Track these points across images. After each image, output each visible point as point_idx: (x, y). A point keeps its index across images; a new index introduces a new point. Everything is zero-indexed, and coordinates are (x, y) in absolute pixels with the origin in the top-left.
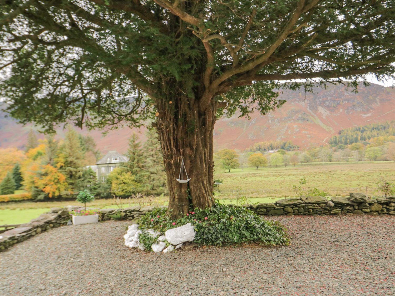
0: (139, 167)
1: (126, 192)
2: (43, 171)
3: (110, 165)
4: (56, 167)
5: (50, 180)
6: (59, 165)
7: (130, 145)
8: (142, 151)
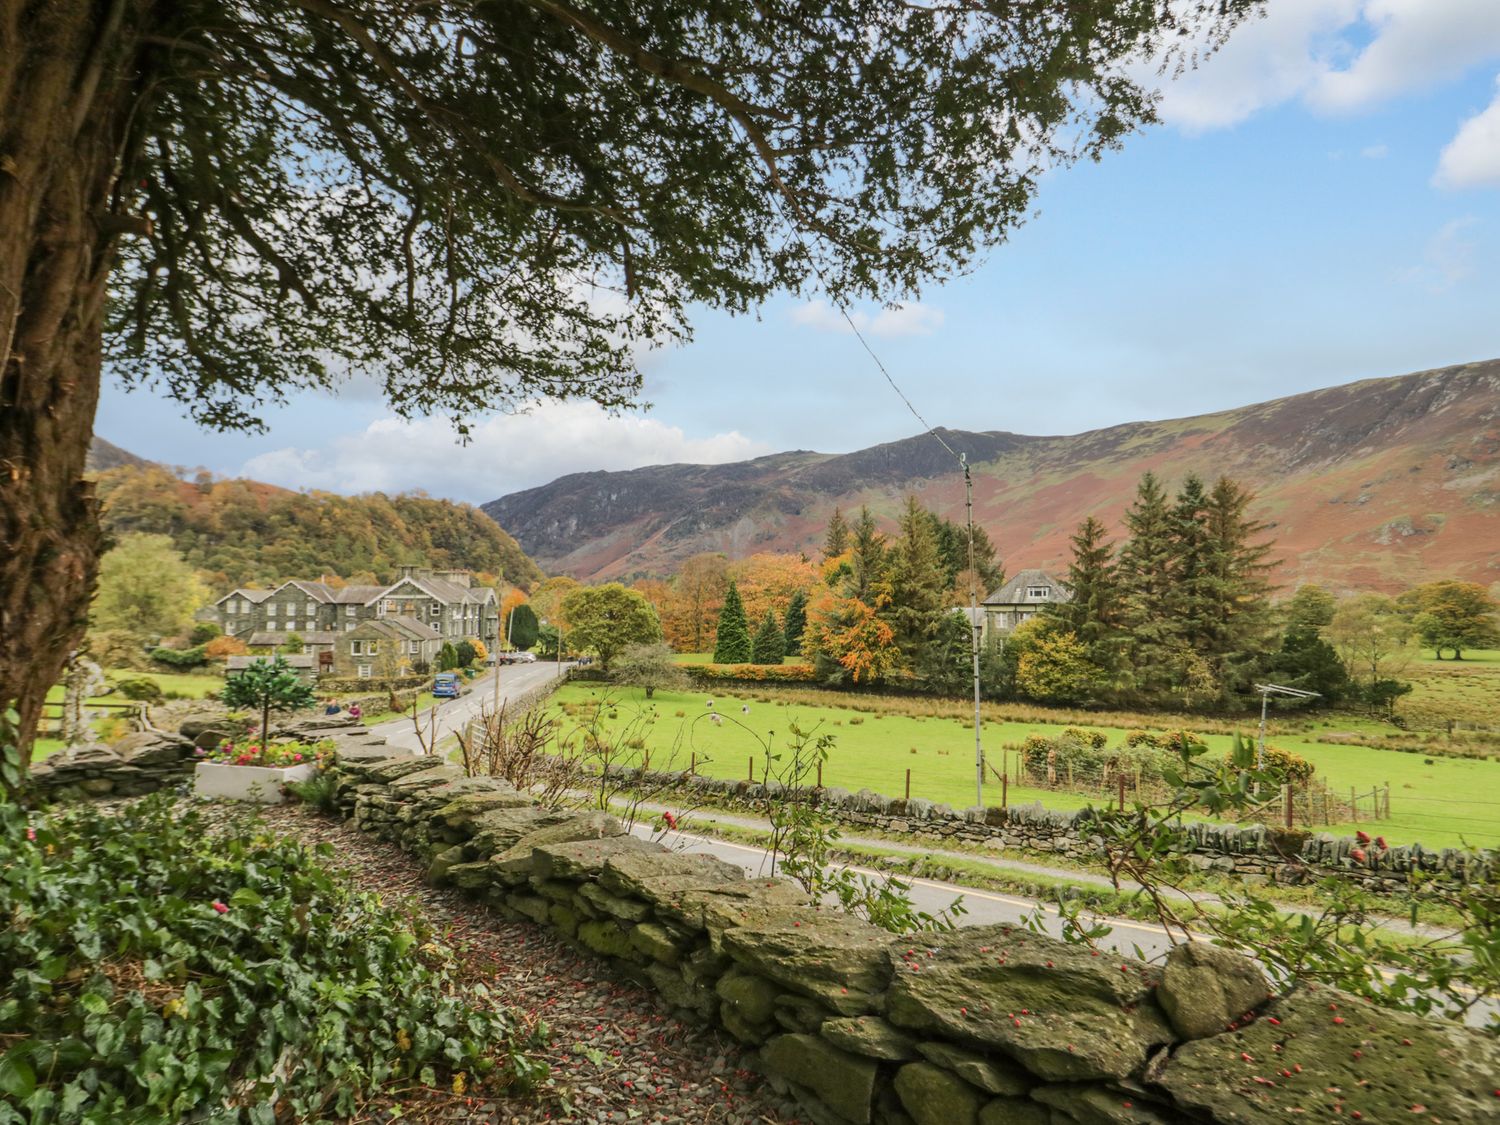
0: (1104, 621)
1: (1059, 688)
2: (842, 613)
3: (1019, 609)
4: (873, 605)
5: (858, 638)
6: (879, 600)
7: (1077, 553)
8: (1116, 573)
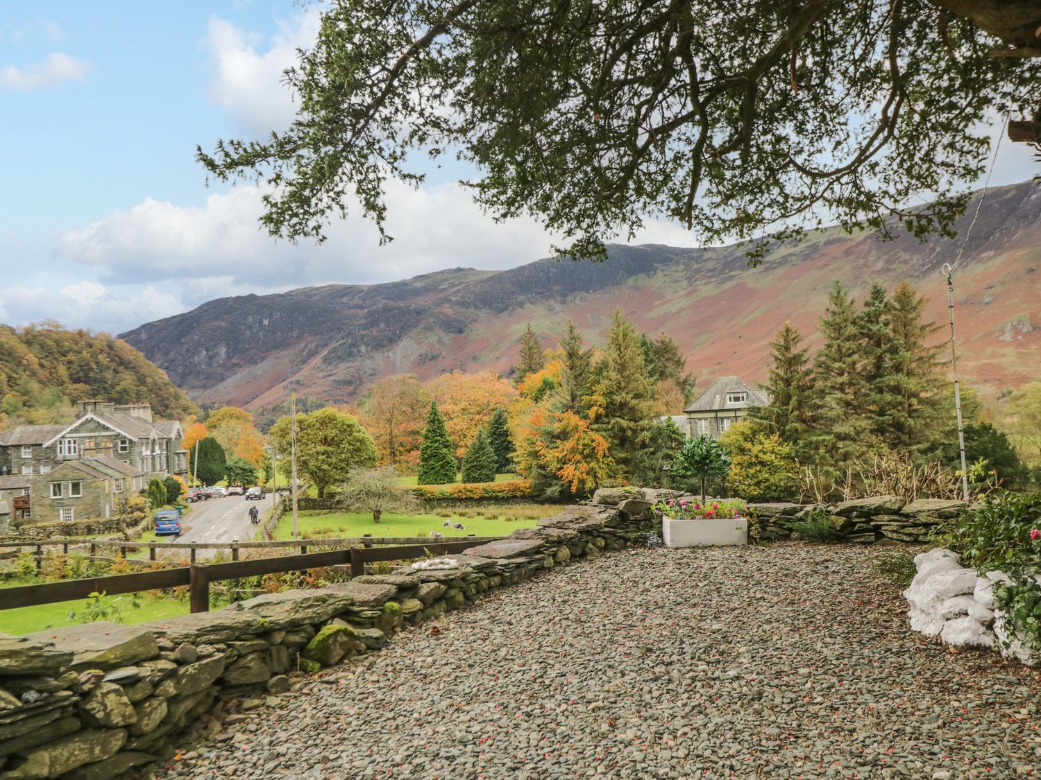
0: (804, 421)
1: (768, 488)
2: (557, 427)
3: (720, 415)
4: (586, 417)
5: (573, 450)
6: (592, 413)
7: (777, 359)
8: (812, 376)
